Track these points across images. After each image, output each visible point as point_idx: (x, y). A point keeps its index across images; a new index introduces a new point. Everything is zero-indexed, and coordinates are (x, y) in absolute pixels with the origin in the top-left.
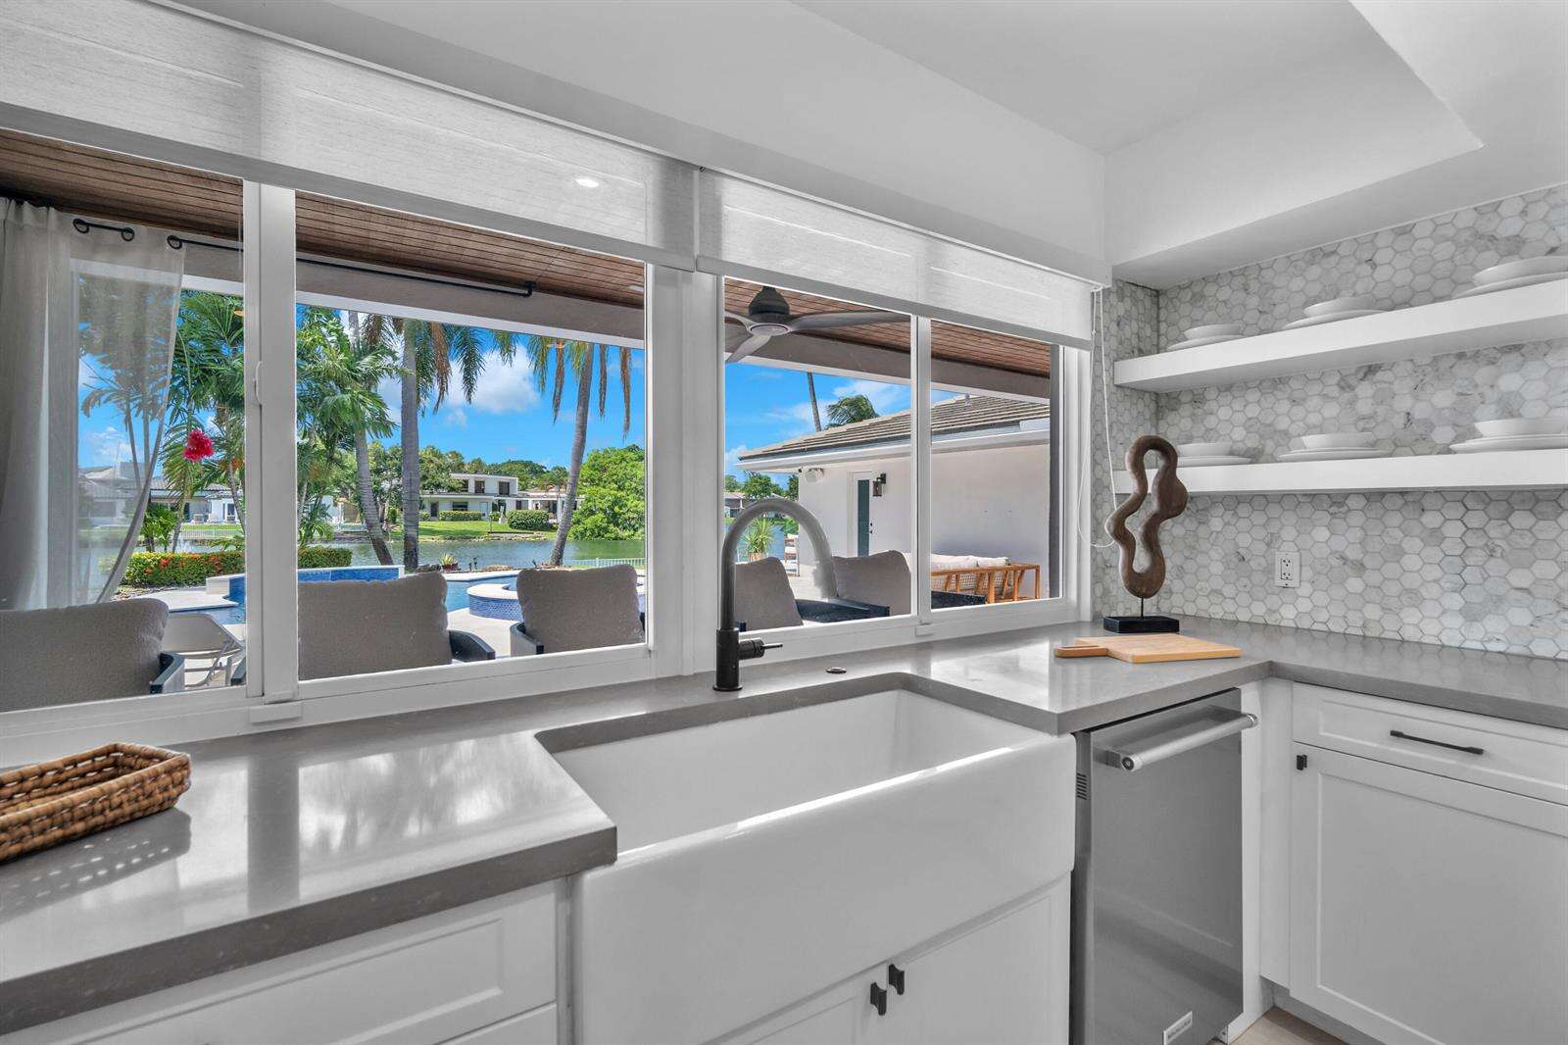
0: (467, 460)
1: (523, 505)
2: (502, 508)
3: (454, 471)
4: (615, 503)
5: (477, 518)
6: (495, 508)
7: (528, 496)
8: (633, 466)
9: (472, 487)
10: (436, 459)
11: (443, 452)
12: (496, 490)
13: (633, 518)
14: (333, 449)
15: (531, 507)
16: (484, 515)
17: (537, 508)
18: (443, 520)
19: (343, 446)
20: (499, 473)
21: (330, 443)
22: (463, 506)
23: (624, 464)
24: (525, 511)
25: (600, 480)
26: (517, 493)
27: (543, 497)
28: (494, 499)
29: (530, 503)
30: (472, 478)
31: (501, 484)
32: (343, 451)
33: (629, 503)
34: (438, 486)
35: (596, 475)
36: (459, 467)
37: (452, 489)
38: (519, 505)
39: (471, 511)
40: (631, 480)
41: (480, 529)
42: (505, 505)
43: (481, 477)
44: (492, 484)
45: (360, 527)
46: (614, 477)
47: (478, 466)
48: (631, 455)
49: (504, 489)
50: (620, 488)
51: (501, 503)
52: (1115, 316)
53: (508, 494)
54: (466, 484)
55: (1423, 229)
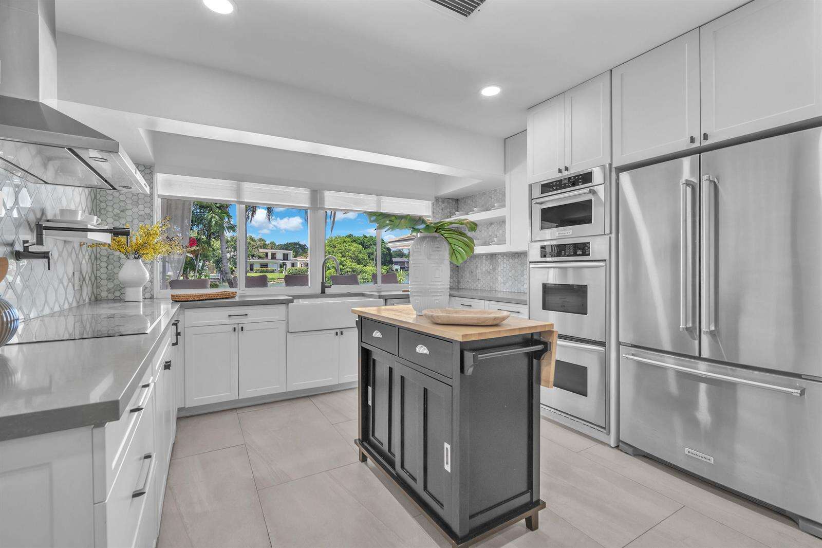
0: (268, 242)
1: (295, 265)
2: (284, 266)
3: (261, 248)
4: (341, 264)
5: (272, 271)
6: (281, 266)
7: (298, 261)
8: (349, 245)
9: (270, 256)
10: (253, 243)
11: (256, 239)
12: (282, 258)
13: (349, 271)
14: (210, 239)
15: (299, 266)
16: (276, 270)
17: (302, 266)
18: (256, 272)
19: (214, 238)
20: (283, 249)
21: (209, 237)
22: (266, 266)
23: (345, 244)
24: (296, 268)
25: (333, 252)
26: (292, 259)
27: (304, 261)
28: (281, 262)
29: (298, 264)
30: (270, 252)
31: (284, 254)
32: (214, 240)
33: (347, 264)
34: (253, 256)
35: (331, 249)
36: (264, 246)
37: (260, 257)
38: (293, 265)
39: (270, 268)
40: (348, 252)
41: (273, 277)
42: (286, 265)
43: (274, 251)
44: (280, 254)
45: (216, 276)
46: (340, 251)
47: (273, 246)
48: (349, 239)
49: (286, 257)
50: (343, 256)
51: (284, 264)
52: (441, 208)
53: (287, 259)
54: (267, 254)
55: (498, 191)
